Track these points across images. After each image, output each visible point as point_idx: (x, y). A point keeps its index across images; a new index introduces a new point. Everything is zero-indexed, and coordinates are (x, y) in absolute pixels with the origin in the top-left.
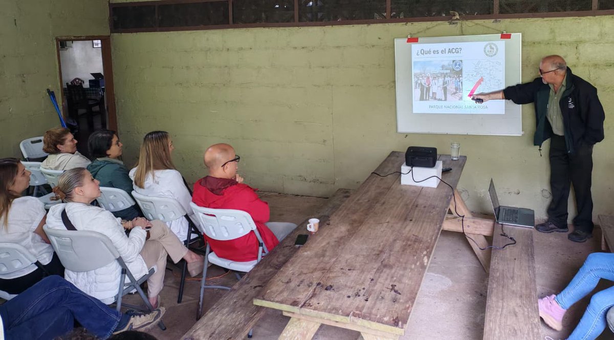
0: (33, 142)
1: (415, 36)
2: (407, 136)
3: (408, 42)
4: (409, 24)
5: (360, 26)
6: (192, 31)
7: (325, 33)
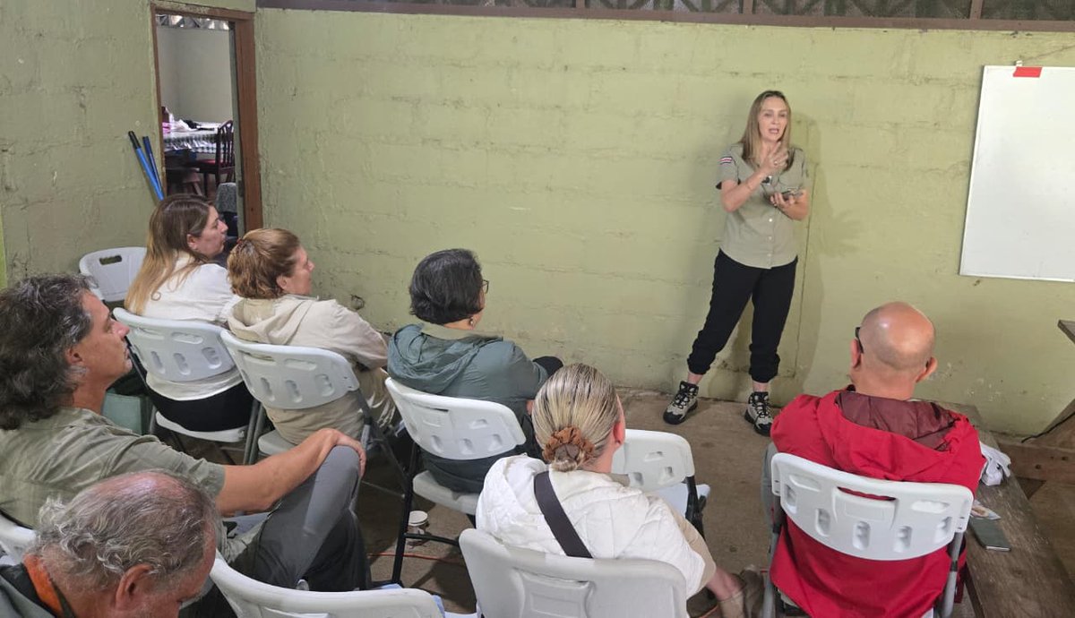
0: (104, 261)
1: (1030, 65)
2: (978, 282)
3: (1016, 75)
4: (1022, 34)
5: (903, 32)
6: (475, 18)
7: (813, 42)
